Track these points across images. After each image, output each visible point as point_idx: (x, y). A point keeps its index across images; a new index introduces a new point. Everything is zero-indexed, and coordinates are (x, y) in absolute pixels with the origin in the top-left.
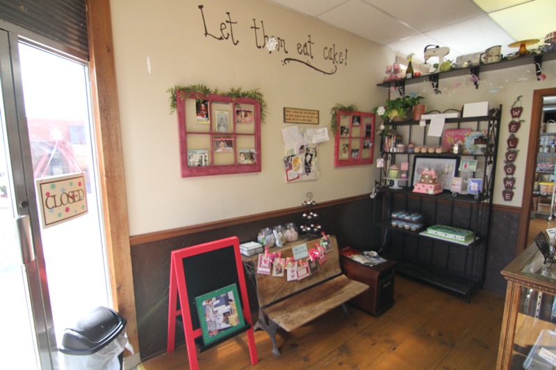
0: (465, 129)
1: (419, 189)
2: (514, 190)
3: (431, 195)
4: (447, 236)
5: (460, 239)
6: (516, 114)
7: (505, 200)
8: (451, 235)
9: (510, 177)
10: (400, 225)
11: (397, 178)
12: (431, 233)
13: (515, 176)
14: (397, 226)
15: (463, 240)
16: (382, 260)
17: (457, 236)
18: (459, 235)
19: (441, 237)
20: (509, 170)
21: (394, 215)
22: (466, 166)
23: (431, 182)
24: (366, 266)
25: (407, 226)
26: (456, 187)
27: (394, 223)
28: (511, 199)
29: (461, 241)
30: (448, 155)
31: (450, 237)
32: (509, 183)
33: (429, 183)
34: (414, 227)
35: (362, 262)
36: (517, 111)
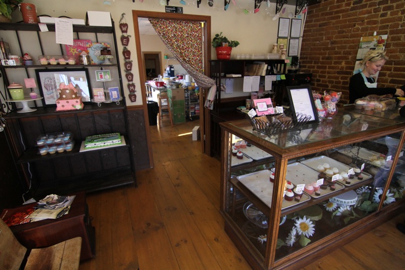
0: (86, 40)
1: (63, 106)
2: (135, 93)
3: (79, 110)
4: (106, 144)
5: (118, 142)
6: (124, 29)
7: (132, 101)
8: (108, 142)
9: (131, 83)
10: (52, 150)
11: (25, 98)
12: (90, 146)
13: (134, 82)
14: (48, 154)
15: (120, 142)
16: (70, 199)
17: (114, 141)
18: (115, 139)
19: (101, 146)
20: (130, 77)
21: (40, 143)
22: (101, 76)
23: (74, 96)
24: (61, 218)
25: (60, 149)
26: (99, 97)
27: (43, 152)
28: (135, 101)
29: (119, 144)
30: (79, 67)
31: (109, 144)
32: (132, 88)
33: (73, 98)
34: (69, 147)
35: (53, 216)
36: (124, 26)
